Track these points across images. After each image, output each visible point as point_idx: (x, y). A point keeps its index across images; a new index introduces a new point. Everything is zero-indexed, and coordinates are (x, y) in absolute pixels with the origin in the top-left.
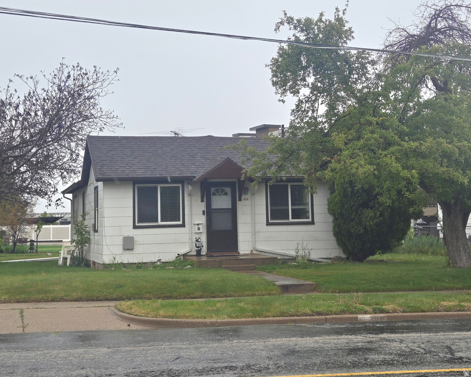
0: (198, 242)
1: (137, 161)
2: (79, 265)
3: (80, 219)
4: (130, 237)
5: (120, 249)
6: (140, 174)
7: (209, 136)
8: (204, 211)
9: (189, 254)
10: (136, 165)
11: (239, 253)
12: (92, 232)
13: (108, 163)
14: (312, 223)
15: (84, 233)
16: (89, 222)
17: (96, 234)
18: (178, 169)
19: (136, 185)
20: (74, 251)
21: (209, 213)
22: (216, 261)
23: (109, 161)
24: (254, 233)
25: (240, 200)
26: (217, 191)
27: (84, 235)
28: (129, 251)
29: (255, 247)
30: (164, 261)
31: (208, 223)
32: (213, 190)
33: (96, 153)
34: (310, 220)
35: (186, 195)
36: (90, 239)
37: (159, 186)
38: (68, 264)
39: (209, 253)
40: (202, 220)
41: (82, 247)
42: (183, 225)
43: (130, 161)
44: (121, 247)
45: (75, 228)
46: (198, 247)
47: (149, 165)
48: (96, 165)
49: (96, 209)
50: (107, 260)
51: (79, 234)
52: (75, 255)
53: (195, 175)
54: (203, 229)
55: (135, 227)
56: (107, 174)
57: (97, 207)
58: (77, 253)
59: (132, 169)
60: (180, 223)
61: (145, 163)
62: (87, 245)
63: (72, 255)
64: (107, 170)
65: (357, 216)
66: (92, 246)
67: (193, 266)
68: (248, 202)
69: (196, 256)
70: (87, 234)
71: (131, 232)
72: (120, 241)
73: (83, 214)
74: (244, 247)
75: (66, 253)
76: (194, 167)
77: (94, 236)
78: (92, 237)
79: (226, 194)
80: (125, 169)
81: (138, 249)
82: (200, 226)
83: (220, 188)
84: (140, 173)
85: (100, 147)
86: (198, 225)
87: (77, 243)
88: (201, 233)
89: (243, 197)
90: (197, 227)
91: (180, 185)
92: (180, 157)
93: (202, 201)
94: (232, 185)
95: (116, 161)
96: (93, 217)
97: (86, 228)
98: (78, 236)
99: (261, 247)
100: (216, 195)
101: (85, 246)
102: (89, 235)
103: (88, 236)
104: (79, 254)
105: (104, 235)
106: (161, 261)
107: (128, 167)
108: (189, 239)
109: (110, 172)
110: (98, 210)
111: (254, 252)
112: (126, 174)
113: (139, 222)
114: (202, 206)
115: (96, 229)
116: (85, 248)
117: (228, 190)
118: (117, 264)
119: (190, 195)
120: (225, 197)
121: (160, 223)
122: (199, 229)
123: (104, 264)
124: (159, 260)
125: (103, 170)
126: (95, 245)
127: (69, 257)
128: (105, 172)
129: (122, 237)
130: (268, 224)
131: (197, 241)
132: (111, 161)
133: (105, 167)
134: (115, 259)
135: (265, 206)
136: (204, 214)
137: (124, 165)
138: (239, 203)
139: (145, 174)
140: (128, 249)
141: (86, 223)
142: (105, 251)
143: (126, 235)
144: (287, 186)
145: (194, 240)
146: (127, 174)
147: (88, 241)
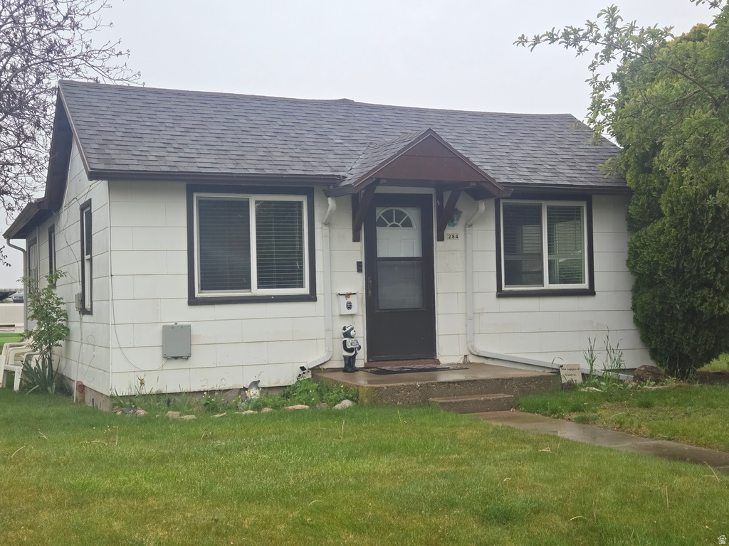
0: (351, 337)
1: (194, 138)
2: (43, 391)
3: (44, 284)
4: (182, 327)
5: (153, 358)
6: (206, 165)
7: (344, 101)
8: (359, 264)
9: (325, 367)
10: (190, 146)
11: (438, 363)
12: (74, 314)
13: (120, 138)
14: (591, 292)
15: (54, 315)
16: (67, 291)
17: (86, 318)
18: (297, 159)
19: (195, 195)
20: (29, 357)
21: (373, 267)
22: (415, 387)
23: (121, 134)
24: (471, 316)
25: (441, 238)
26: (388, 215)
27: (55, 320)
28: (179, 361)
29: (473, 347)
30: (267, 385)
31: (370, 292)
32: (380, 212)
33: (84, 115)
34: (585, 285)
35: (318, 225)
36: (68, 330)
37: (253, 201)
38: (16, 386)
39: (373, 364)
40: (356, 283)
41: (49, 348)
42: (312, 297)
43: (175, 138)
44: (158, 353)
45: (33, 305)
46: (351, 350)
47: (224, 148)
48: (87, 141)
49: (87, 257)
50: (122, 386)
51: (42, 319)
52: (33, 365)
53: (342, 174)
54: (359, 307)
55: (193, 301)
56: (117, 162)
57: (89, 251)
58: (37, 362)
59: (182, 155)
60: (305, 290)
61: (212, 143)
62: (60, 342)
63: (27, 366)
64: (118, 152)
65: (720, 275)
66: (75, 346)
67: (356, 401)
68: (457, 244)
69: (345, 370)
70: (63, 318)
71: (183, 314)
72: (154, 337)
73: (51, 272)
74: (449, 349)
75: (11, 361)
76: (333, 156)
77: (81, 322)
78: (74, 326)
79: (408, 224)
80: (165, 154)
81: (200, 356)
82: (351, 299)
83: (394, 208)
84: (204, 164)
85: (93, 104)
86: (348, 295)
87: (37, 339)
88: (352, 315)
89: (449, 231)
90: (344, 301)
91: (303, 199)
92: (293, 135)
93: (356, 239)
94: (422, 203)
95: (139, 135)
96: (78, 277)
97: (58, 303)
98: (39, 323)
99: (485, 347)
100: (385, 225)
101: (58, 345)
102: (67, 320)
103: (64, 323)
104: (43, 363)
105: (111, 322)
106: (261, 385)
107: (173, 150)
108: (327, 330)
109: (126, 157)
110: (91, 260)
111: (472, 359)
112: (169, 164)
113: (204, 287)
114: (357, 252)
115: (87, 305)
116: (55, 349)
117: (413, 214)
118: (151, 395)
119: (327, 224)
120: (406, 230)
121: (255, 291)
122: (349, 306)
123: (112, 397)
124: (255, 384)
125: (107, 151)
126: (84, 346)
127: (18, 371)
128: (113, 157)
129: (160, 327)
130: (501, 294)
131: (347, 335)
132: (126, 135)
133: (113, 147)
134: (142, 383)
135: (495, 253)
136: (359, 270)
137: (162, 145)
138: (438, 245)
139: (218, 166)
140: (176, 358)
141: (58, 292)
142: (117, 362)
143: (170, 320)
144: (539, 209)
145: (339, 332)
146: (173, 164)
147: (64, 333)
